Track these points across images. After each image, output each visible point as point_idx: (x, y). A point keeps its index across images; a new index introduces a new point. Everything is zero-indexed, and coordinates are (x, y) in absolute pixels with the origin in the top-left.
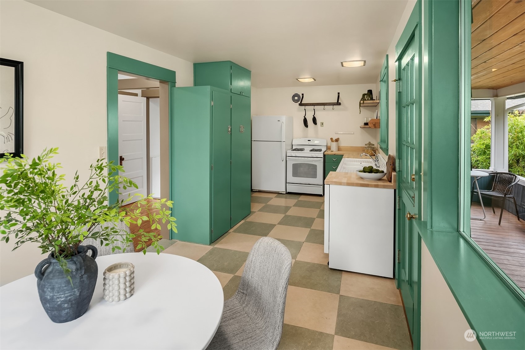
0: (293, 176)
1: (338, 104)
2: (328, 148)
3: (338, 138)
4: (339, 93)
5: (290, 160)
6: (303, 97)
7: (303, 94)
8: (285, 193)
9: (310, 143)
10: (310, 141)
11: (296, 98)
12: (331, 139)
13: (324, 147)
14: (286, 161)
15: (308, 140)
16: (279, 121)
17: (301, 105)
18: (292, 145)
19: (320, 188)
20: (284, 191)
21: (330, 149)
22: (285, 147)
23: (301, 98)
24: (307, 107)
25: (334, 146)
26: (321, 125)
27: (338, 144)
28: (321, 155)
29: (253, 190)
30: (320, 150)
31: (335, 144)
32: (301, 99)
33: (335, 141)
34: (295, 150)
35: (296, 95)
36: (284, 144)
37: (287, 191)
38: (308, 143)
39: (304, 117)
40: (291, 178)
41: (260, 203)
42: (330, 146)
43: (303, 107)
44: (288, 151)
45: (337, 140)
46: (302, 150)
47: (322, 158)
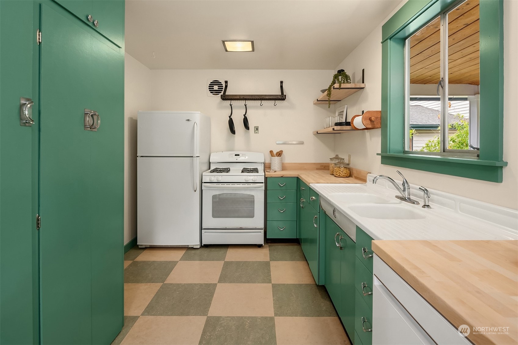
0: (214, 216)
1: (282, 97)
2: (267, 167)
3: (280, 151)
4: (282, 82)
5: (209, 188)
6: (226, 86)
7: (226, 82)
8: (198, 247)
9: (240, 159)
10: (239, 155)
11: (216, 88)
12: (271, 152)
13: (261, 164)
14: (202, 191)
15: (236, 155)
16: (188, 120)
17: (225, 98)
18: (210, 163)
19: (260, 234)
20: (198, 243)
21: (270, 168)
22: (199, 165)
23: (224, 88)
24: (234, 103)
25: (276, 162)
26: (255, 131)
27: (282, 160)
28: (260, 177)
29: (140, 247)
30: (256, 170)
31: (276, 160)
32: (223, 90)
33: (276, 154)
34: (215, 170)
35: (216, 82)
36: (197, 161)
37: (203, 243)
38: (235, 159)
39: (230, 117)
40: (210, 221)
41: (152, 281)
42: (270, 163)
43: (228, 102)
44: (204, 174)
45: (280, 154)
46: (227, 170)
47: (262, 183)
